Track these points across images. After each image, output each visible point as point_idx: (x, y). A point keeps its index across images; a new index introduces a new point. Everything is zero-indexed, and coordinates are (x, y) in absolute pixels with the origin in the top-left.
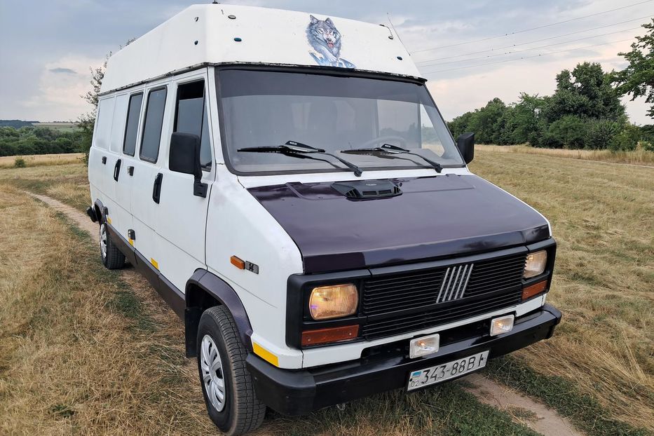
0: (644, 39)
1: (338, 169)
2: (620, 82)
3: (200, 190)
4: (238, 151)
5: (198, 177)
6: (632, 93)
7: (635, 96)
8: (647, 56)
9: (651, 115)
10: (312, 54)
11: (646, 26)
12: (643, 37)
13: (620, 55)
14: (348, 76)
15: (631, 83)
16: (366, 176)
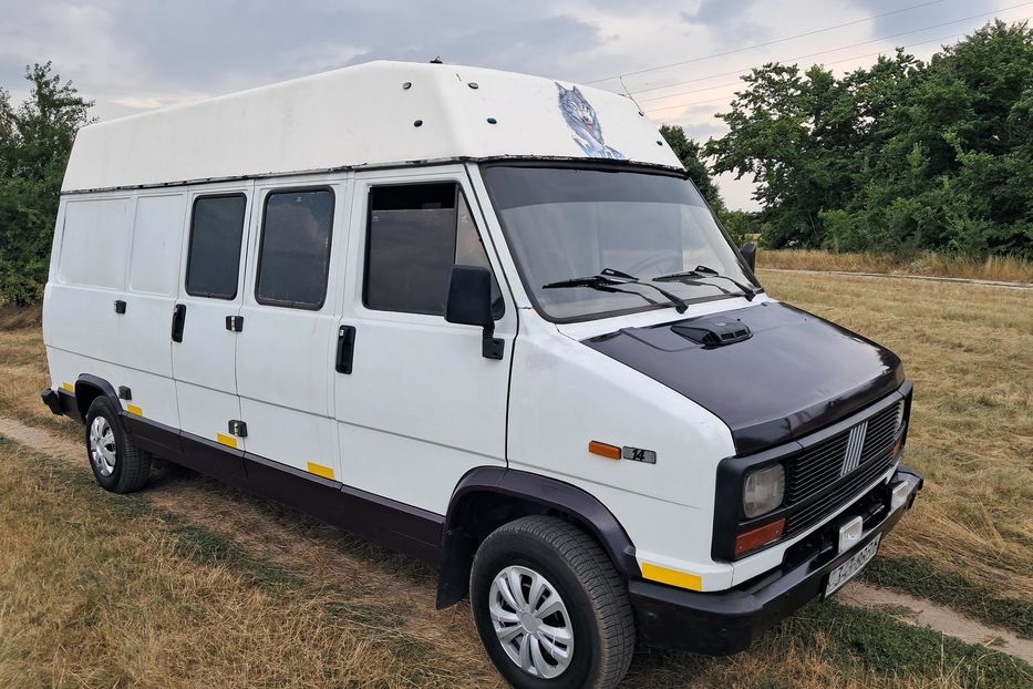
0: (745, 96)
1: (654, 306)
2: (720, 155)
3: (493, 349)
4: (544, 287)
5: (489, 330)
6: (736, 170)
7: (741, 173)
8: (751, 118)
9: (758, 199)
10: (576, 140)
11: (747, 79)
12: (743, 93)
13: (717, 116)
14: (618, 171)
15: (736, 155)
16: (693, 311)
